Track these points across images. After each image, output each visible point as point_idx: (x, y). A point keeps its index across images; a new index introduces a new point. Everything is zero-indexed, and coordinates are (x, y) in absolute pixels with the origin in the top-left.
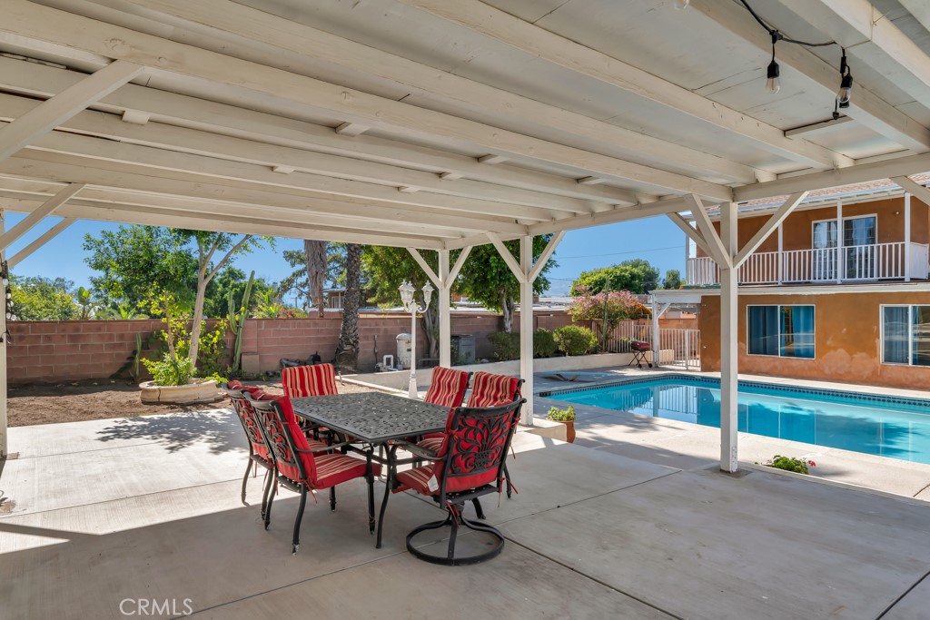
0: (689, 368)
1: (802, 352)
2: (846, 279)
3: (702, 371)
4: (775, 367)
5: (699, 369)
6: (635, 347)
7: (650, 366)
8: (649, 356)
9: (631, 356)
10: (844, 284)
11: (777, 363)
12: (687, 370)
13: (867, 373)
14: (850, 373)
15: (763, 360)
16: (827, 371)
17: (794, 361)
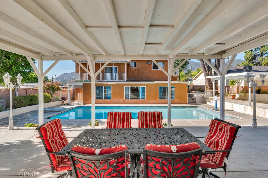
0: (79, 104)
1: (108, 97)
2: (114, 80)
3: (83, 104)
4: (103, 102)
5: (82, 104)
6: (63, 99)
7: (67, 104)
8: (67, 101)
9: (62, 102)
10: (114, 81)
11: (103, 101)
12: (79, 105)
13: (122, 101)
14: (119, 102)
15: (100, 100)
16: (114, 102)
17: (107, 100)
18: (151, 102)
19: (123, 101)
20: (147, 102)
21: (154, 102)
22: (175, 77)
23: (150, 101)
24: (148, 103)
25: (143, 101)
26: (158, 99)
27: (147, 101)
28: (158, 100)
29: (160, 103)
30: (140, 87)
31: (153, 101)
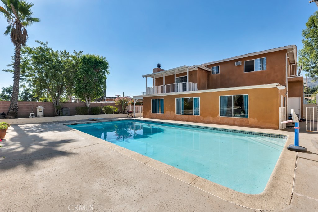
3: (143, 118)
6: (128, 112)
8: (133, 114)
11: (157, 115)
14: (170, 117)
16: (166, 117)
17: (160, 114)
18: (208, 121)
19: (175, 117)
20: (201, 120)
21: (211, 121)
22: (289, 81)
23: (206, 119)
24: (203, 121)
25: (196, 118)
26: (217, 116)
27: (202, 118)
28: (218, 118)
29: (220, 122)
30: (193, 98)
31: (211, 119)
